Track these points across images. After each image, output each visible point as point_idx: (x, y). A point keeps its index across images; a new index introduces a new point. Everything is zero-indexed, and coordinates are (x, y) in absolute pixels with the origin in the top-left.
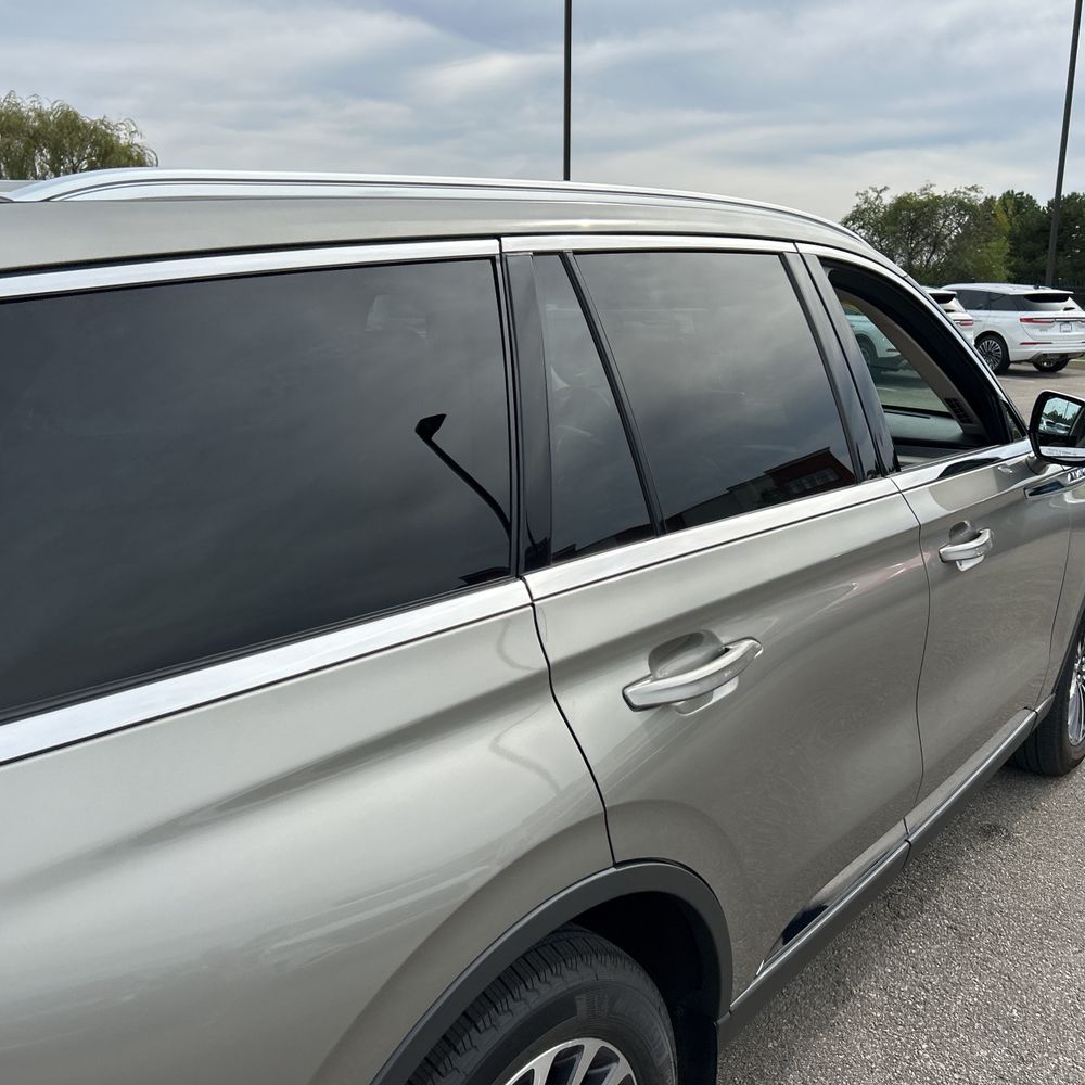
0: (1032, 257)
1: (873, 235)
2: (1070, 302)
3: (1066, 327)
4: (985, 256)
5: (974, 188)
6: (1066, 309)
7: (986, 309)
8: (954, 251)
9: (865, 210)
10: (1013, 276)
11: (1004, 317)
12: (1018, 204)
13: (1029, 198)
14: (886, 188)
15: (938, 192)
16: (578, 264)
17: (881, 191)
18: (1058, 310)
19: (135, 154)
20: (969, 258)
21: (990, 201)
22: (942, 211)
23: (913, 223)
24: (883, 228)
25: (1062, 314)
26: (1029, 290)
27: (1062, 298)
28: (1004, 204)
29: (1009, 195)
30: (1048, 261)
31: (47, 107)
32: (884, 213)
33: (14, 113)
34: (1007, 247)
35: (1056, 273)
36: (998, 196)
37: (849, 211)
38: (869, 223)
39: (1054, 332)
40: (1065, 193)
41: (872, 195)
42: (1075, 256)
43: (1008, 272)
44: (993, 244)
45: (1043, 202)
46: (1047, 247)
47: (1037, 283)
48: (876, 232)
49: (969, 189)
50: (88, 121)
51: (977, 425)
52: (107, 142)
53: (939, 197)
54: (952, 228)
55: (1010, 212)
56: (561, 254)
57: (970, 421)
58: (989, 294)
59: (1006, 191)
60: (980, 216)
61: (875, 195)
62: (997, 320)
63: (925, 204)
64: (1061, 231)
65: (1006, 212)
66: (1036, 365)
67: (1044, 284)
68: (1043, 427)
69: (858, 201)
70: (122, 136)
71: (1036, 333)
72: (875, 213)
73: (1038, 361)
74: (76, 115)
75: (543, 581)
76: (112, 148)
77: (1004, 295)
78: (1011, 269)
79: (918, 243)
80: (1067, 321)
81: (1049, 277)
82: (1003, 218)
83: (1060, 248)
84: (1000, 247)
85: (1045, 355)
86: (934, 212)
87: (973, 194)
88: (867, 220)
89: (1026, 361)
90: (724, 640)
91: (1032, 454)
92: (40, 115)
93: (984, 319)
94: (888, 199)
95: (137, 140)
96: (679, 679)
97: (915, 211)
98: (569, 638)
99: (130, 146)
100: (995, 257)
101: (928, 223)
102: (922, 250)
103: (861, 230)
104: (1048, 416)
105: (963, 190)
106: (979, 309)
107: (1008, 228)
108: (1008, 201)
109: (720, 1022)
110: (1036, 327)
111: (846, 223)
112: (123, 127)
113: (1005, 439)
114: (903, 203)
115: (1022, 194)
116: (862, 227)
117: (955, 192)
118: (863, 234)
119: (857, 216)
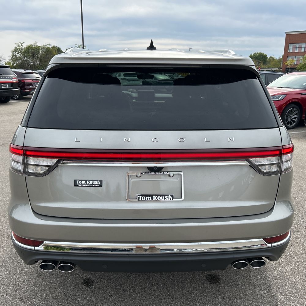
1: (22, 56)
5: (49, 44)
9: (18, 49)
15: (39, 45)
17: (23, 43)
23: (33, 53)
32: (24, 50)
37: (13, 49)
41: (20, 44)
53: (40, 46)
61: (21, 44)
63: (36, 48)
69: (15, 46)
72: (21, 50)
86: (39, 50)
87: (49, 46)
88: (19, 52)
94: (25, 46)
97: (33, 50)
105: (46, 45)
111: (13, 52)
114: (29, 47)
116: (18, 54)
117: (44, 45)
118: (19, 56)
119: (16, 50)
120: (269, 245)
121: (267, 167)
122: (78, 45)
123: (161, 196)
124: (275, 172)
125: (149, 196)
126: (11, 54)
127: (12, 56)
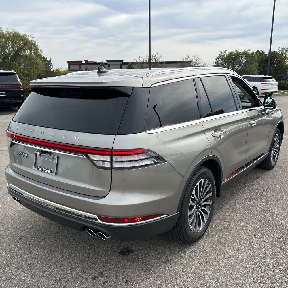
0: (264, 67)
1: (224, 62)
2: (273, 79)
3: (272, 85)
4: (252, 67)
5: (249, 50)
6: (272, 81)
7: (253, 81)
8: (244, 66)
9: (221, 56)
10: (259, 72)
11: (257, 83)
12: (260, 53)
13: (263, 52)
14: (227, 50)
15: (240, 51)
16: (202, 79)
18: (270, 81)
19: (33, 43)
20: (248, 68)
21: (253, 53)
22: (241, 56)
23: (234, 59)
24: (226, 60)
25: (271, 82)
26: (263, 76)
27: (271, 78)
28: (257, 54)
29: (258, 51)
30: (268, 68)
31: (10, 31)
32: (226, 57)
33: (2, 33)
34: (258, 65)
35: (270, 72)
36: (255, 52)
37: (217, 56)
38: (222, 59)
39: (269, 86)
40: (272, 51)
41: (223, 52)
42: (275, 67)
43: (258, 71)
44: (254, 64)
45: (266, 53)
46: (268, 65)
47: (265, 74)
48: (224, 61)
49: (248, 50)
50: (21, 35)
51: (254, 104)
52: (26, 40)
53: (240, 52)
54: (243, 60)
55: (258, 56)
56: (200, 78)
57: (253, 103)
58: (254, 77)
59: (257, 50)
60: (250, 57)
61: (224, 52)
62: (256, 84)
63: (237, 54)
64: (271, 61)
65: (257, 56)
66: (265, 95)
67: (267, 75)
68: (265, 104)
69: (220, 53)
70: (30, 38)
71: (265, 87)
72: (224, 56)
73: (266, 94)
74: (18, 33)
75: (203, 119)
76: (28, 41)
77: (257, 78)
78: (259, 70)
79: (235, 64)
80: (272, 84)
81: (268, 73)
82: (256, 57)
83: (271, 65)
84: (255, 65)
85: (267, 92)
86: (239, 56)
87: (249, 51)
88: (222, 58)
89: (263, 94)
90: (222, 130)
91: (264, 108)
92: (8, 33)
93: (253, 84)
94: (227, 53)
95: (34, 39)
96: (218, 133)
97: (234, 56)
98: (206, 127)
99: (32, 41)
100: (255, 67)
101: (237, 59)
102: (236, 66)
103: (220, 61)
104: (266, 102)
105: (246, 50)
106: (251, 81)
107: (258, 60)
108: (257, 53)
109: (221, 185)
110: (265, 85)
111: (217, 59)
112: (30, 36)
113: (259, 106)
114: (231, 54)
115: (261, 51)
116: (221, 60)
117: (244, 51)
118: (221, 62)
119: (219, 57)
120: (101, 222)
121: (101, 163)
122: (280, 48)
123: (46, 169)
124: (108, 167)
125: (42, 168)
126: (215, 61)
127: (215, 63)
